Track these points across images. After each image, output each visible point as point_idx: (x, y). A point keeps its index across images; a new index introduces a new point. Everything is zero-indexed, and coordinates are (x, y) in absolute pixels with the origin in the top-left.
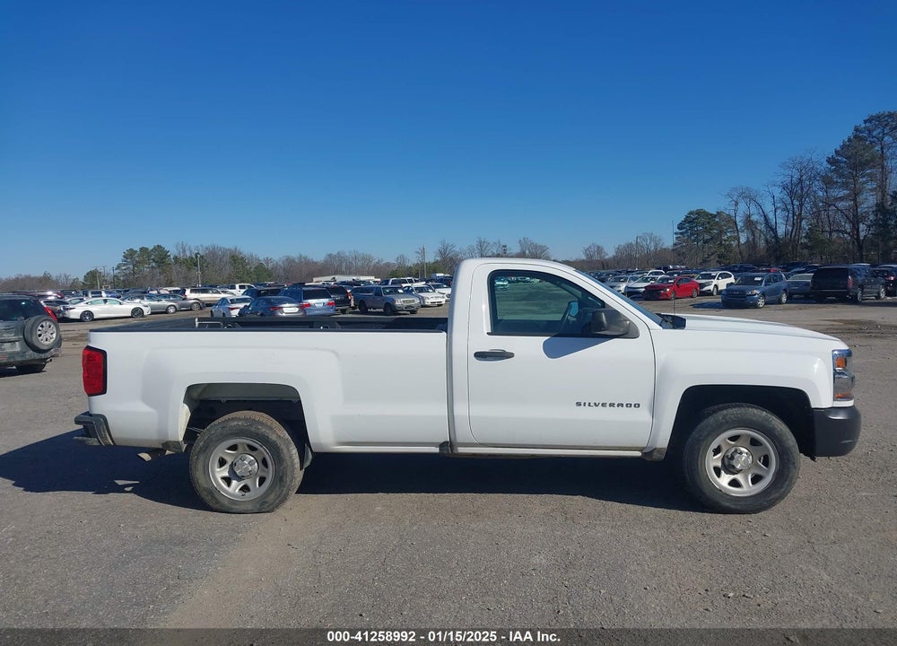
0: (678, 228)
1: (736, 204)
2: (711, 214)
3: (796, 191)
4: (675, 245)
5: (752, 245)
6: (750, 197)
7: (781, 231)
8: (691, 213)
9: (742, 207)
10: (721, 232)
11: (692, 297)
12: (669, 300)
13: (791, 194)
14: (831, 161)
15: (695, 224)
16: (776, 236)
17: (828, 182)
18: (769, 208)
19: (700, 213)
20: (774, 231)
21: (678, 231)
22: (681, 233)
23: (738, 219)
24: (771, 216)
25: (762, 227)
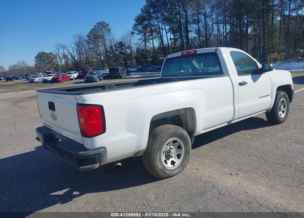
0: (35, 58)
1: (58, 50)
2: (48, 54)
3: (79, 45)
4: (35, 65)
5: (67, 63)
6: (64, 47)
7: (76, 58)
8: (39, 53)
9: (61, 51)
10: (52, 60)
11: (68, 81)
12: (61, 82)
13: (78, 46)
14: (88, 36)
15: (41, 57)
16: (75, 60)
17: (88, 43)
18: (71, 51)
19: (43, 53)
20: (74, 58)
21: (35, 59)
22: (37, 60)
23: (60, 55)
24: (72, 53)
25: (70, 57)
